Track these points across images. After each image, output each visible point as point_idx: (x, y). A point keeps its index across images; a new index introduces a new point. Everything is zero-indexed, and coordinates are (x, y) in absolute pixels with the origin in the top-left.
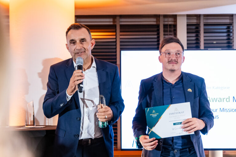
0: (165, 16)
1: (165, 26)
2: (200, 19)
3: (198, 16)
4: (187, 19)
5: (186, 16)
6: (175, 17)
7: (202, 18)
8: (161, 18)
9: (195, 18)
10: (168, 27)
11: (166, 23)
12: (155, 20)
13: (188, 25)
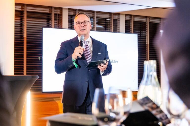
0: (56, 8)
1: (55, 14)
2: (76, 12)
3: (75, 10)
4: (69, 11)
5: (68, 9)
6: (61, 9)
8: (53, 9)
9: (73, 11)
10: (57, 15)
12: (48, 10)
13: (69, 15)
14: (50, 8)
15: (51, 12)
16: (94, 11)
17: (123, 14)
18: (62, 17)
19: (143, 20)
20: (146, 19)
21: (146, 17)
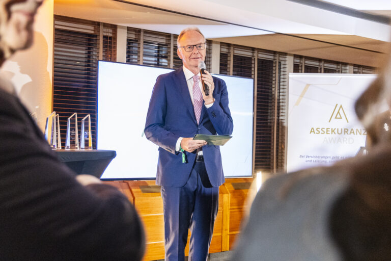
0: (105, 25)
1: (105, 37)
2: (140, 35)
3: (138, 31)
4: (127, 33)
5: (126, 28)
6: (114, 28)
7: (142, 33)
8: (101, 27)
9: (134, 33)
10: (108, 39)
11: (105, 34)
12: (92, 28)
13: (128, 40)
14: (97, 24)
15: (97, 33)
16: (170, 34)
17: (216, 43)
18: (115, 43)
19: (248, 54)
20: (253, 53)
21: (253, 49)
